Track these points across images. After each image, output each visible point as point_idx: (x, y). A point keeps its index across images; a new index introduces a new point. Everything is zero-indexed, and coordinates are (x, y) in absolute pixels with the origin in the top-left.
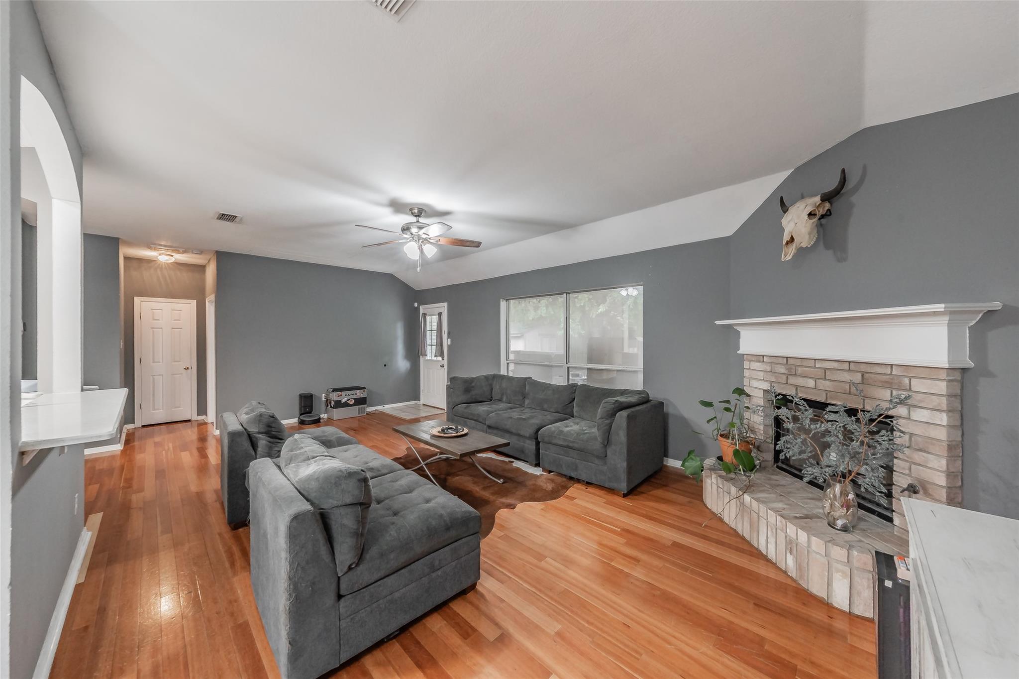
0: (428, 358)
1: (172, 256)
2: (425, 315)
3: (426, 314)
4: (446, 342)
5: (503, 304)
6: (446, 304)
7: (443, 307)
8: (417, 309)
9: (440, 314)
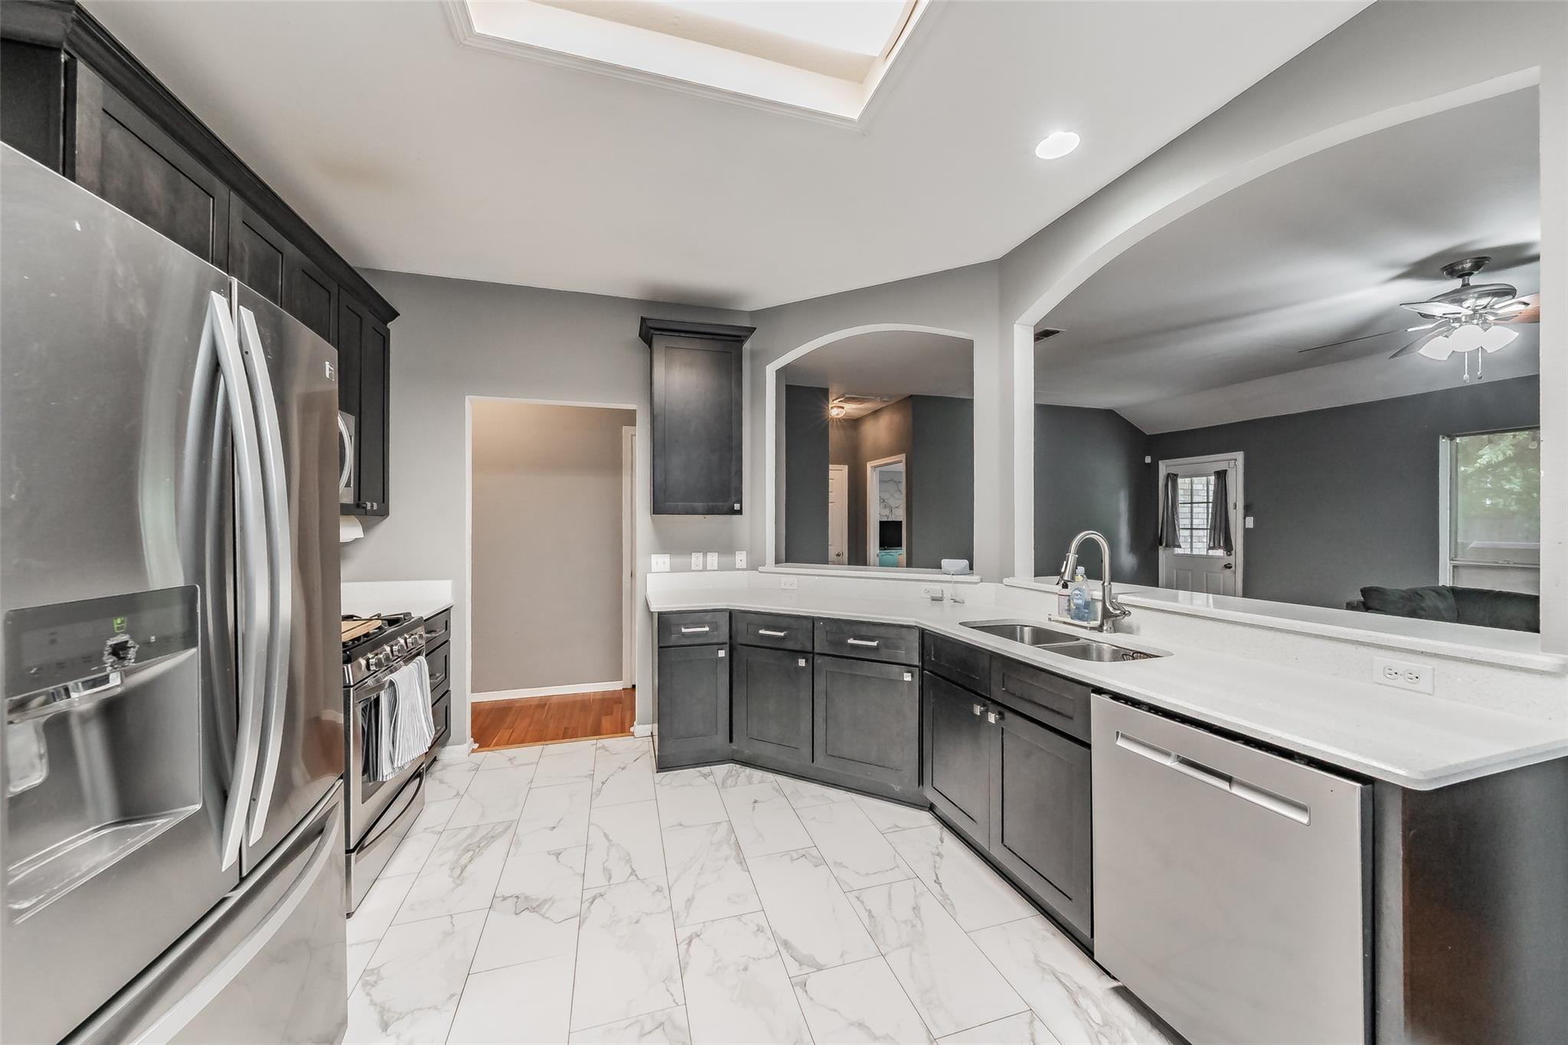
0: (1183, 550)
1: (843, 408)
2: (1173, 478)
3: (1176, 476)
4: (1238, 523)
5: (1444, 444)
6: (1239, 456)
7: (1235, 463)
8: (1153, 468)
9: (1221, 475)
